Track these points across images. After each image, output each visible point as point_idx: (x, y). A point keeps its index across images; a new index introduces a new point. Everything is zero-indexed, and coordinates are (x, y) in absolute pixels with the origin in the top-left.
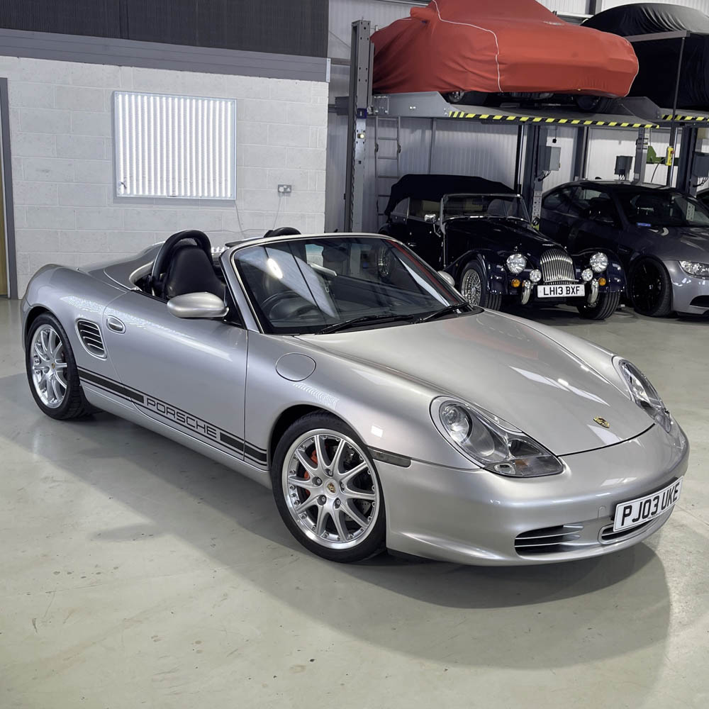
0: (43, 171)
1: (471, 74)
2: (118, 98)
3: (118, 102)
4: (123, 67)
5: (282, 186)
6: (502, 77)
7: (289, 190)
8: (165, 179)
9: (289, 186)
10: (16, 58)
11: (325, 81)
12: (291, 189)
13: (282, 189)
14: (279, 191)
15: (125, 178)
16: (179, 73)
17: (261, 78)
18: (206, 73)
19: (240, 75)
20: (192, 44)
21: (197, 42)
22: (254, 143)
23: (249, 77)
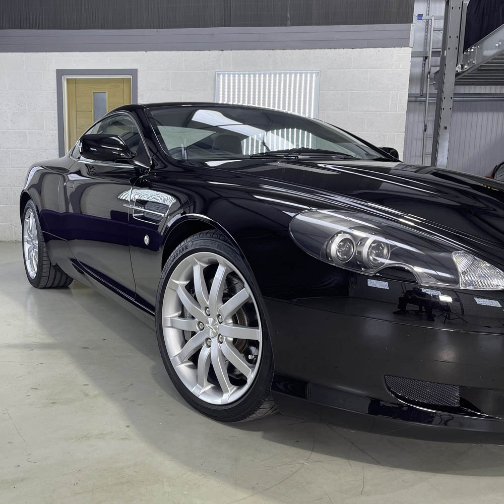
3: (219, 81)
10: (145, 52)
17: (345, 50)
18: (295, 50)
19: (325, 48)
20: (284, 24)
21: (288, 23)
22: (336, 111)
23: (333, 50)
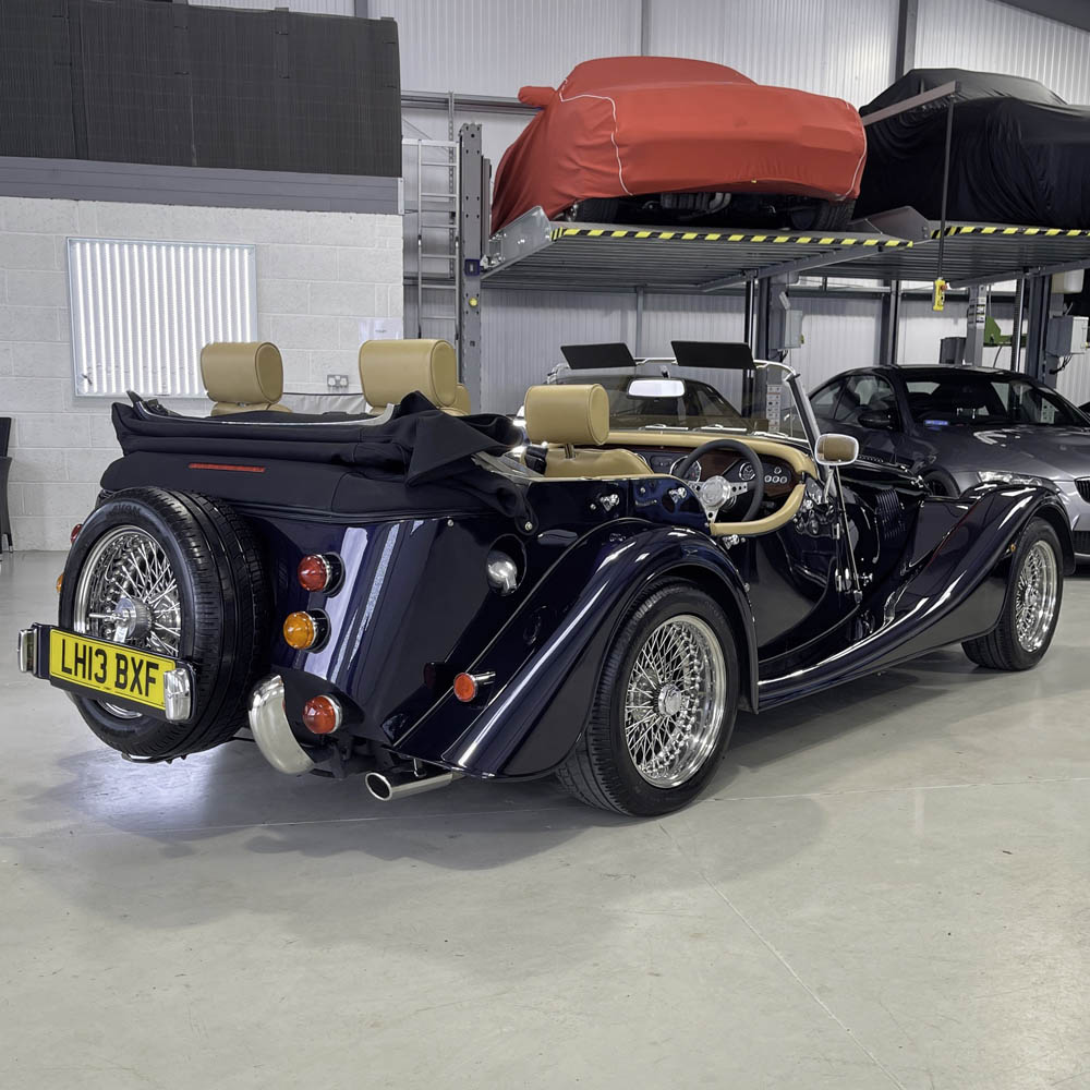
1: (584, 171)
2: (75, 248)
3: (74, 254)
4: (81, 202)
5: (333, 376)
6: (626, 169)
7: (343, 382)
8: (150, 369)
9: (342, 377)
11: (397, 213)
12: (347, 380)
13: (332, 382)
14: (328, 385)
15: (89, 368)
16: (166, 208)
17: (295, 212)
18: (209, 206)
19: (261, 208)
20: (185, 162)
21: (195, 161)
22: (287, 312)
23: (274, 212)
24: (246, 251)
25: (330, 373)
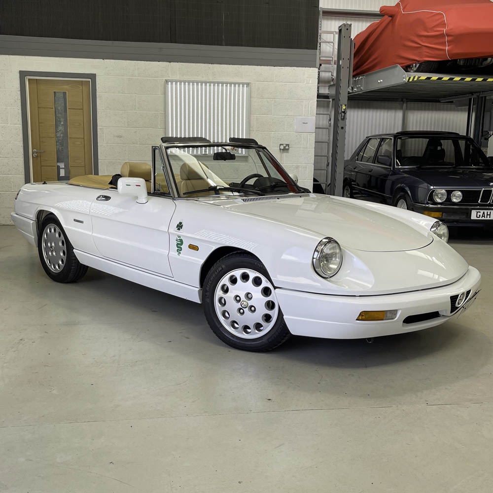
0: (118, 137)
1: (424, 48)
2: (168, 84)
3: (168, 87)
4: (172, 63)
5: (283, 145)
6: (450, 47)
7: (287, 147)
9: (288, 145)
10: (102, 60)
11: (315, 67)
12: (289, 147)
13: (282, 147)
14: (280, 149)
16: (210, 65)
17: (268, 67)
18: (229, 64)
19: (253, 65)
20: (220, 44)
21: (224, 43)
22: (263, 114)
23: (259, 67)
24: (245, 85)
25: (282, 143)
